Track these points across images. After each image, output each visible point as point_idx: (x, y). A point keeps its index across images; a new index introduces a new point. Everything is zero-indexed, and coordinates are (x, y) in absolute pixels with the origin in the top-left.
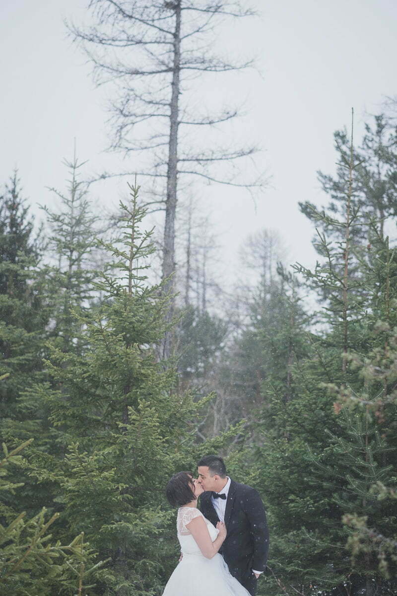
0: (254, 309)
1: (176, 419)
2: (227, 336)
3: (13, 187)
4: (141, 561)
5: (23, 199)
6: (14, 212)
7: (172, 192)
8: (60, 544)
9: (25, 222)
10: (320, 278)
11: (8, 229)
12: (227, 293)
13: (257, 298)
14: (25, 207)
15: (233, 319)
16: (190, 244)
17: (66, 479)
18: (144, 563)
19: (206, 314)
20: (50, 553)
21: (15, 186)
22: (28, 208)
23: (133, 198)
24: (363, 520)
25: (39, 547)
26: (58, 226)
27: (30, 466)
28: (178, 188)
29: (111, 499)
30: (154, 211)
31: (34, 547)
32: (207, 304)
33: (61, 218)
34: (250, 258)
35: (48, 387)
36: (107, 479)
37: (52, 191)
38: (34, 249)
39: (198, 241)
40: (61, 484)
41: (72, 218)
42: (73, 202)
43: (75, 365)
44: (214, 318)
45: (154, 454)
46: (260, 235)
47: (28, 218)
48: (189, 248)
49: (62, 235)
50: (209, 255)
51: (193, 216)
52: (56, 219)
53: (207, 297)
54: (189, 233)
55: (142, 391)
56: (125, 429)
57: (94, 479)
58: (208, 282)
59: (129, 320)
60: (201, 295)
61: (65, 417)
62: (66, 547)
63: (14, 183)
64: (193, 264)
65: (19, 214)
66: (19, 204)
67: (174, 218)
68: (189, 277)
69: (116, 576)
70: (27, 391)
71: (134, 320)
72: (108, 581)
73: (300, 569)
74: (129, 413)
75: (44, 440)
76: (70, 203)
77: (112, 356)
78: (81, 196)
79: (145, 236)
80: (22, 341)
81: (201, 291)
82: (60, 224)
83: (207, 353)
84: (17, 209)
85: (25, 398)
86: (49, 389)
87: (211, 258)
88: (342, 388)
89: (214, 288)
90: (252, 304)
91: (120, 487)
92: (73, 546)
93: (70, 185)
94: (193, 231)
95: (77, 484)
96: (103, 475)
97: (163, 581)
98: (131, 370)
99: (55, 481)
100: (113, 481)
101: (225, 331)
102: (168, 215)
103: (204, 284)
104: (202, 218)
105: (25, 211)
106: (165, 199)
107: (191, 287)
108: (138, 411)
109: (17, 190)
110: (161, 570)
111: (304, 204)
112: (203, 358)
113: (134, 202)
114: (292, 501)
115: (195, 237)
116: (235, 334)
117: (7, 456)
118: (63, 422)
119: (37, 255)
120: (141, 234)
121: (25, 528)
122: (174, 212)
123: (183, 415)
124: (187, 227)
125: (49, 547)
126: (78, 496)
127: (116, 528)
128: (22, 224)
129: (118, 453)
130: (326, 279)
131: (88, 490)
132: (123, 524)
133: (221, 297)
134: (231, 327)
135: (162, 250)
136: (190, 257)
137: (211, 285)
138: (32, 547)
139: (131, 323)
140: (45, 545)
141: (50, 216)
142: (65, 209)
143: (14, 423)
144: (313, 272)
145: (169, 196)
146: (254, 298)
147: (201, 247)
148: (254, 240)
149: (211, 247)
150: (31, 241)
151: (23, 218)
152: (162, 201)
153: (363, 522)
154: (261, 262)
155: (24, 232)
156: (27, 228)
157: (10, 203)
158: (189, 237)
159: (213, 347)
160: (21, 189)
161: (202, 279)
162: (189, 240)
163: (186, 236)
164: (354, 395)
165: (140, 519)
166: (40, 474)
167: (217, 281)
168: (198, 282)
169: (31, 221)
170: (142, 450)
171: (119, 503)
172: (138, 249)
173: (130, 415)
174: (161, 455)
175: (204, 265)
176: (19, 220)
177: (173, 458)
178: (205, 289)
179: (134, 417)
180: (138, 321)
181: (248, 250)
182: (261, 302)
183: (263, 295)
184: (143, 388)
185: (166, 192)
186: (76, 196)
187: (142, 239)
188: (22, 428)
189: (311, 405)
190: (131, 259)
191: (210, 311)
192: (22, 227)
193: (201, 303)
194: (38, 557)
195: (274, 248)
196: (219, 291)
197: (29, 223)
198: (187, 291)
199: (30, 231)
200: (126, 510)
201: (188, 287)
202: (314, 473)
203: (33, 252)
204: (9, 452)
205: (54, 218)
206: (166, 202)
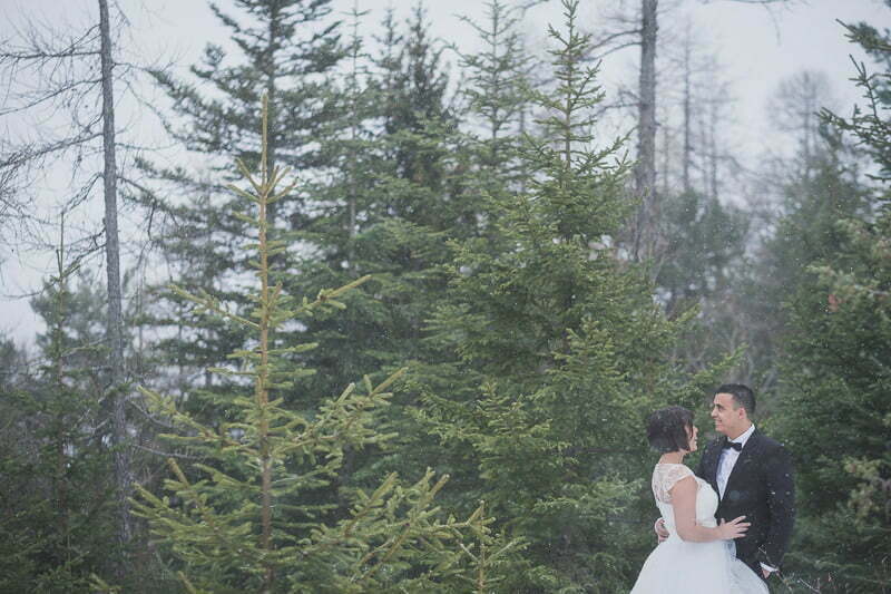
0: (790, 193)
1: (642, 346)
2: (750, 236)
3: (417, 21)
4: (596, 556)
5: (433, 39)
6: (420, 59)
7: (650, 18)
8: (454, 520)
9: (437, 74)
10: (860, 130)
11: (413, 85)
12: (748, 171)
13: (795, 176)
14: (436, 51)
15: (759, 209)
16: (689, 97)
17: (480, 436)
18: (599, 558)
19: (716, 202)
20: (439, 533)
21: (420, 19)
22: (440, 53)
23: (568, 19)
24: (875, 465)
25: (423, 525)
26: (476, 72)
27: (430, 420)
28: (658, 9)
29: (546, 464)
30: (623, 46)
31: (417, 525)
32: (719, 189)
33: (478, 61)
34: (783, 117)
35: (465, 311)
36: (540, 436)
37: (464, 21)
38: (451, 113)
39: (703, 93)
40: (475, 445)
41: (495, 60)
42: (494, 35)
43: (490, 271)
44: (728, 208)
45: (608, 397)
46: (797, 79)
47: (441, 67)
48: (686, 103)
49: (481, 86)
50: (720, 113)
51: (692, 54)
52: (472, 62)
53: (719, 176)
54: (687, 81)
55: (589, 305)
56: (563, 361)
57: (521, 436)
58: (720, 153)
59: (568, 202)
60: (710, 177)
61: (479, 347)
62: (462, 524)
63: (418, 15)
64: (694, 127)
65: (427, 62)
66: (427, 47)
67: (653, 55)
68: (688, 148)
69: (558, 577)
70: (434, 318)
71: (573, 200)
72: (546, 583)
73: (835, 565)
74: (569, 337)
75: (463, 389)
76: (490, 38)
77: (544, 255)
78: (507, 26)
79: (587, 76)
80: (427, 244)
81: (709, 169)
82: (477, 69)
83: (719, 261)
84: (424, 54)
85: (434, 328)
86: (467, 313)
87: (724, 118)
88: (841, 272)
89: (727, 163)
90: (787, 186)
91: (560, 448)
92: (472, 523)
93: (489, 10)
94: (693, 78)
95: (498, 443)
96: (532, 430)
97: (629, 584)
98: (571, 276)
99: (466, 440)
100: (549, 438)
101: (747, 226)
102: (644, 51)
103: (714, 157)
104: (705, 58)
105: (436, 57)
106: (640, 27)
107: (692, 163)
108: (582, 335)
109: (423, 26)
110: (625, 566)
111: (858, 27)
112: (714, 268)
113: (570, 25)
114: (822, 465)
115: (697, 86)
116: (763, 232)
117: (371, 393)
118: (476, 355)
119: (457, 121)
120: (582, 73)
121: (404, 499)
122: (654, 47)
123: (652, 340)
124: (682, 72)
125: (437, 525)
126: (499, 462)
127: (555, 507)
128: (432, 76)
129: (554, 397)
130: (869, 132)
131: (513, 452)
132: (565, 500)
133: (740, 176)
134: (756, 221)
135: (637, 105)
136: (691, 117)
137: (724, 158)
138: (412, 525)
139: (569, 206)
140: (431, 520)
141: (462, 59)
142: (486, 47)
143: (422, 366)
144: (850, 122)
145: (645, 22)
146: (791, 178)
147: (706, 101)
148: (789, 90)
149: (721, 102)
150: (445, 101)
151: (433, 67)
152: (636, 31)
153: (873, 468)
154: (801, 121)
155: (435, 88)
156: (440, 82)
157: (413, 45)
158: (687, 87)
159: (728, 251)
160: (430, 24)
161: (709, 151)
162: (687, 92)
163: (682, 85)
164: (861, 283)
165: (591, 493)
166: (444, 431)
167: (733, 152)
168: (703, 155)
169: (445, 71)
170: (590, 391)
171: (560, 471)
172: (578, 95)
173: (570, 340)
174: (619, 399)
175: (712, 129)
176: (428, 70)
177: (638, 403)
178: (714, 165)
179: (575, 343)
180: (581, 203)
181: (780, 103)
182: (800, 181)
183: (803, 172)
184: (588, 301)
185: (640, 16)
186: (501, 26)
187: (583, 80)
188: (433, 372)
189: (848, 321)
190: (568, 111)
191: (723, 200)
192: (433, 81)
193: (709, 187)
194: (422, 540)
195: (819, 98)
196: (736, 168)
197: (443, 75)
198: (686, 167)
199: (444, 85)
200: (571, 480)
201: (687, 163)
202: (855, 423)
203: (451, 117)
204: (374, 389)
205: (468, 62)
206: (642, 32)
